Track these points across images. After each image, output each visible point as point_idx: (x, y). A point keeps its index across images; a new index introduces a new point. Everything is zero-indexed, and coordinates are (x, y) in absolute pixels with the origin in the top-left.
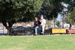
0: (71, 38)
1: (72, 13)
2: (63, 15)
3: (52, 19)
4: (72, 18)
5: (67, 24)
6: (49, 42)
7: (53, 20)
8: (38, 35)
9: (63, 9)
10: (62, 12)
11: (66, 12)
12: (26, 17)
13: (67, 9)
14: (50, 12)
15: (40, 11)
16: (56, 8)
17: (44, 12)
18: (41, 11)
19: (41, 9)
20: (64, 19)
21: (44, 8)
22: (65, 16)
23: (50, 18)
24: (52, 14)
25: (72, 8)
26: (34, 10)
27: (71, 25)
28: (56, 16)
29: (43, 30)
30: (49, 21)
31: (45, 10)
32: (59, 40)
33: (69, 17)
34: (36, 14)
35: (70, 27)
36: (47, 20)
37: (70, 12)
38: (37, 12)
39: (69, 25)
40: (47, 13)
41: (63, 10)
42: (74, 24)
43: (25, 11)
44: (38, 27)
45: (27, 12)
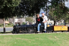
0: (55, 37)
1: (57, 8)
2: (46, 10)
3: (33, 15)
4: (56, 14)
5: (51, 20)
6: (30, 42)
7: (35, 16)
8: (40, 33)
9: (46, 3)
10: (45, 7)
11: (49, 6)
12: (3, 12)
13: (50, 3)
14: (31, 6)
15: (19, 5)
16: (38, 2)
17: (24, 7)
18: (21, 5)
19: (21, 3)
20: (47, 14)
21: (24, 2)
22: (49, 12)
23: (32, 14)
24: (33, 9)
25: (56, 2)
26: (13, 5)
27: (55, 22)
28: (38, 12)
29: (45, 28)
30: (31, 17)
31: (25, 4)
32: (42, 39)
33: (53, 12)
34: (16, 9)
35: (55, 24)
36: (28, 16)
37: (54, 7)
38: (16, 7)
39: (53, 22)
40: (28, 7)
41: (46, 5)
42: (59, 21)
43: (2, 5)
44: (40, 24)
45: (4, 7)
